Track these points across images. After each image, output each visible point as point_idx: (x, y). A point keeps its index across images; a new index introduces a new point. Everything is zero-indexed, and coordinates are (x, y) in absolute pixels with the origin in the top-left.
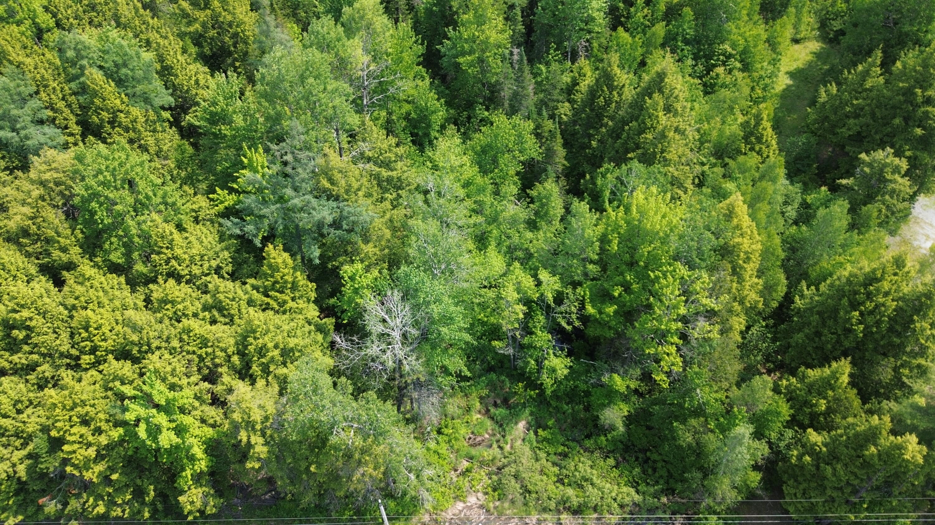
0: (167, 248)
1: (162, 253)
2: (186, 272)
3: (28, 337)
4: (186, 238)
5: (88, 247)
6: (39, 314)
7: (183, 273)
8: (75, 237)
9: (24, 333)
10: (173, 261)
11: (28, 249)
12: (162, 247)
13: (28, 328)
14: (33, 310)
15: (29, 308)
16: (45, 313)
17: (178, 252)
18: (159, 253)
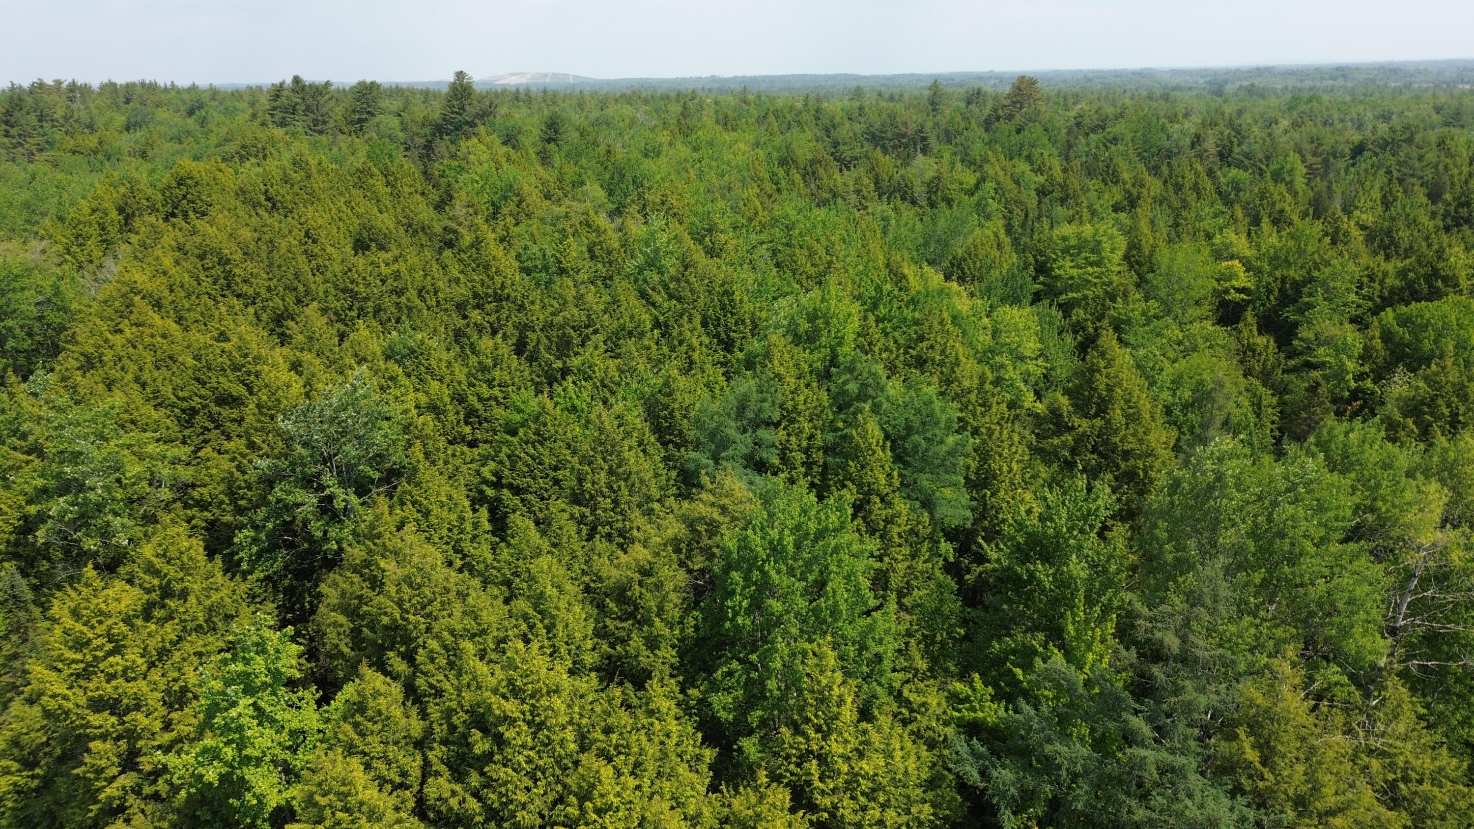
0: (818, 729)
1: (803, 734)
2: (827, 802)
3: (488, 757)
4: (865, 732)
5: (692, 662)
6: (529, 723)
7: (819, 800)
8: (682, 630)
9: (487, 746)
10: (814, 762)
11: (608, 622)
12: (808, 720)
13: (500, 741)
14: (526, 707)
15: (523, 701)
16: (540, 726)
17: (836, 747)
18: (797, 730)
